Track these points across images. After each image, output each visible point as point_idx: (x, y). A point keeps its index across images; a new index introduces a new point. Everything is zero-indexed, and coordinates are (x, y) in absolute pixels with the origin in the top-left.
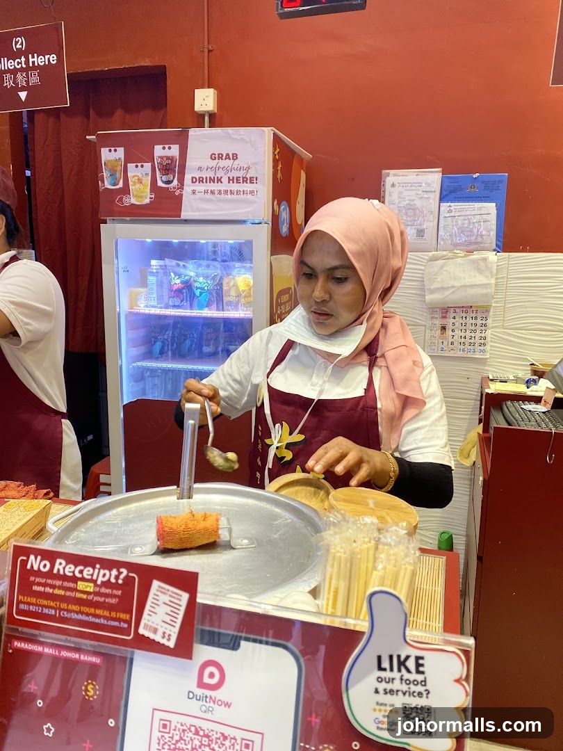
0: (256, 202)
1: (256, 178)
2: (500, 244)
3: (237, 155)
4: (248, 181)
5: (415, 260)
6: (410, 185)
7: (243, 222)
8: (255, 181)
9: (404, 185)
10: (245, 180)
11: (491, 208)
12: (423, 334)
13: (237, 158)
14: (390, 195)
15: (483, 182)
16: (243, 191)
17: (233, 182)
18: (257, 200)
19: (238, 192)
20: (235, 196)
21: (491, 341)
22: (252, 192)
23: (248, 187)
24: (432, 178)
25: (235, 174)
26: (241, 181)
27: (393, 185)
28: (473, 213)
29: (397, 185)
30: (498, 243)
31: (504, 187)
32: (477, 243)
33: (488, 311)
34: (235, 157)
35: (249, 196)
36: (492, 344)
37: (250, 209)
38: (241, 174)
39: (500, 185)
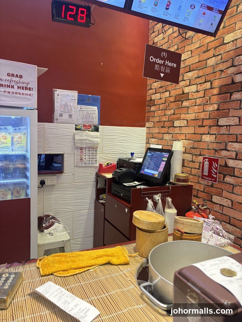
0: (32, 100)
1: (32, 88)
2: (99, 123)
3: (22, 76)
4: (28, 89)
5: (69, 127)
6: (65, 96)
7: (22, 108)
8: (32, 90)
9: (63, 95)
10: (26, 88)
11: (96, 108)
12: (74, 158)
13: (22, 78)
14: (57, 99)
15: (92, 98)
16: (26, 94)
17: (20, 89)
18: (32, 98)
19: (23, 94)
20: (21, 96)
21: (99, 159)
22: (30, 95)
23: (28, 92)
24: (74, 94)
25: (22, 85)
26: (25, 89)
27: (58, 95)
28: (89, 110)
29: (60, 95)
30: (99, 122)
31: (99, 101)
32: (91, 122)
33: (97, 148)
34: (21, 77)
35: (29, 96)
36: (99, 160)
37: (29, 103)
38: (24, 85)
39: (98, 100)
